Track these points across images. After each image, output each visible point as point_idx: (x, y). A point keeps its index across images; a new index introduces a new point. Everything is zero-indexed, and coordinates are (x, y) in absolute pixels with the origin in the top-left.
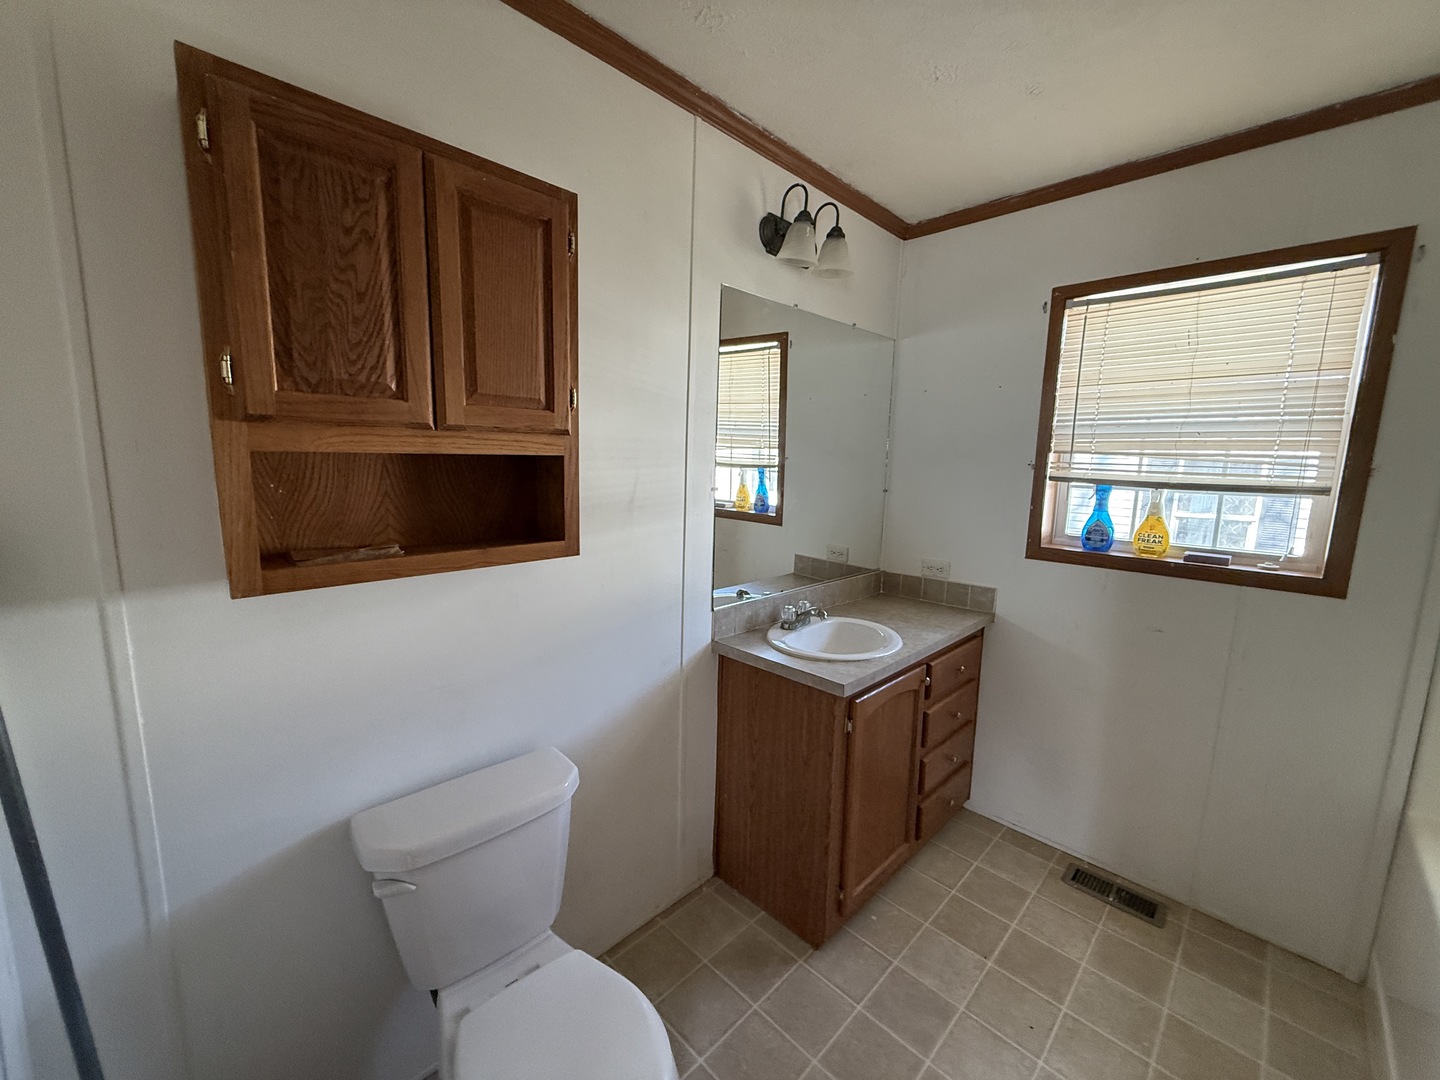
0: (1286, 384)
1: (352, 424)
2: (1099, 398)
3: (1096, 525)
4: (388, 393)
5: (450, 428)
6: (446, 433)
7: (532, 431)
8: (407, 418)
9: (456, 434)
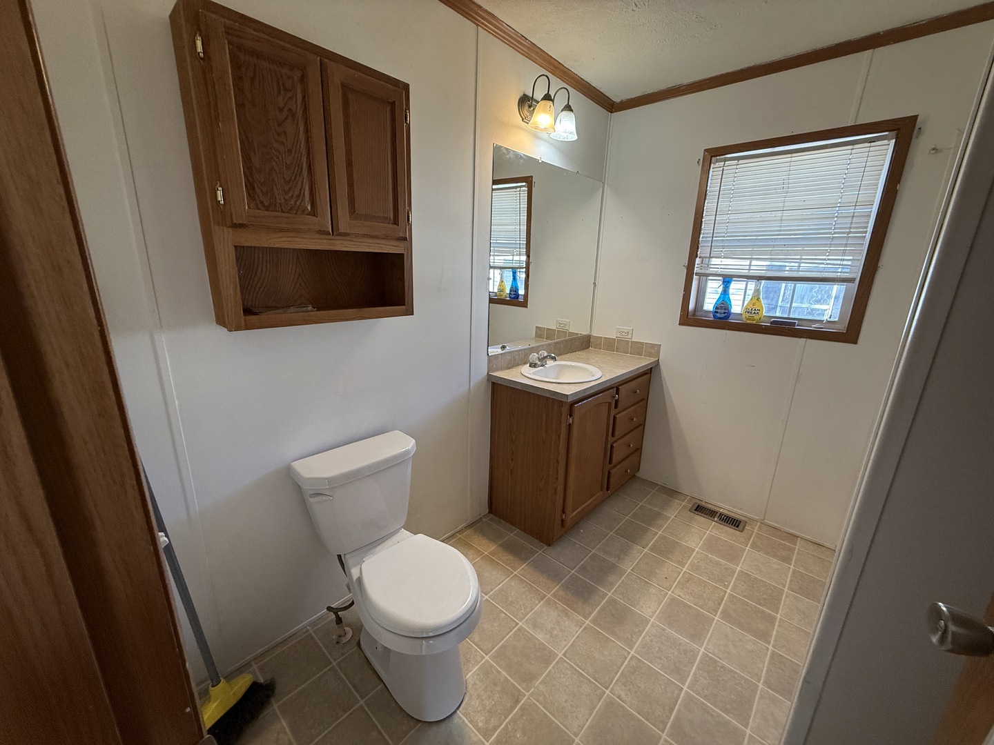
0: (836, 214)
1: (288, 231)
2: (728, 222)
3: (722, 303)
4: (306, 212)
5: (340, 234)
6: (338, 237)
7: (386, 237)
8: (318, 228)
9: (343, 238)
